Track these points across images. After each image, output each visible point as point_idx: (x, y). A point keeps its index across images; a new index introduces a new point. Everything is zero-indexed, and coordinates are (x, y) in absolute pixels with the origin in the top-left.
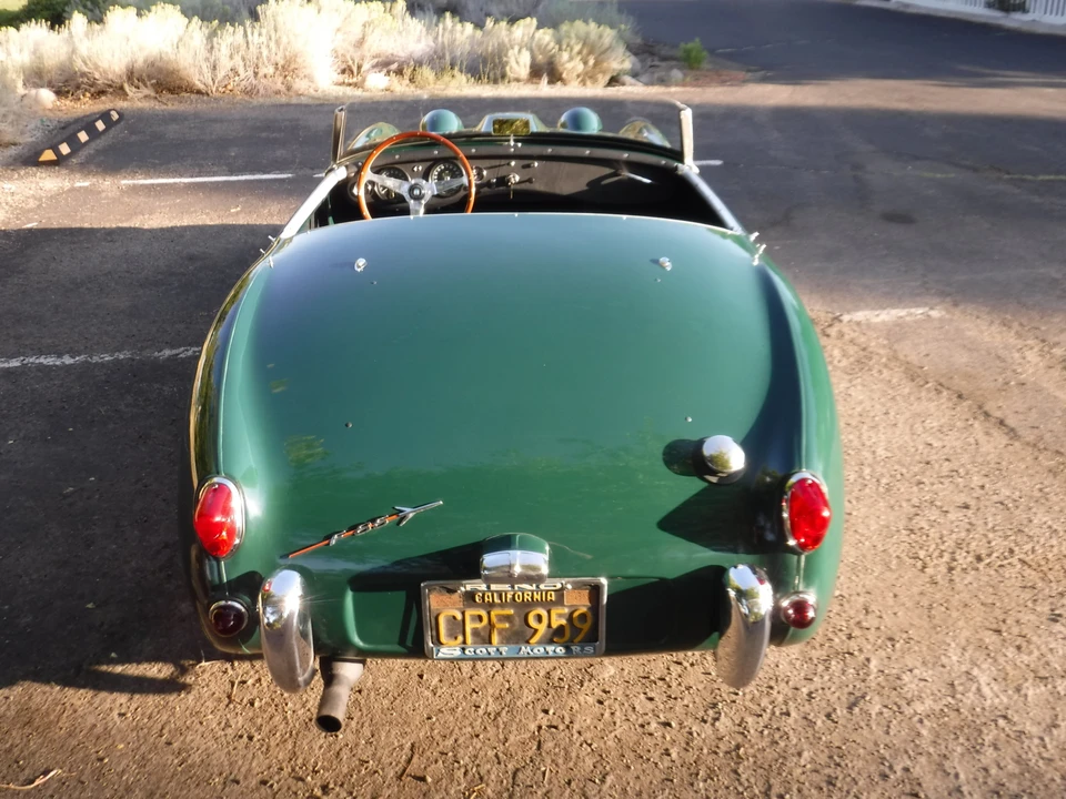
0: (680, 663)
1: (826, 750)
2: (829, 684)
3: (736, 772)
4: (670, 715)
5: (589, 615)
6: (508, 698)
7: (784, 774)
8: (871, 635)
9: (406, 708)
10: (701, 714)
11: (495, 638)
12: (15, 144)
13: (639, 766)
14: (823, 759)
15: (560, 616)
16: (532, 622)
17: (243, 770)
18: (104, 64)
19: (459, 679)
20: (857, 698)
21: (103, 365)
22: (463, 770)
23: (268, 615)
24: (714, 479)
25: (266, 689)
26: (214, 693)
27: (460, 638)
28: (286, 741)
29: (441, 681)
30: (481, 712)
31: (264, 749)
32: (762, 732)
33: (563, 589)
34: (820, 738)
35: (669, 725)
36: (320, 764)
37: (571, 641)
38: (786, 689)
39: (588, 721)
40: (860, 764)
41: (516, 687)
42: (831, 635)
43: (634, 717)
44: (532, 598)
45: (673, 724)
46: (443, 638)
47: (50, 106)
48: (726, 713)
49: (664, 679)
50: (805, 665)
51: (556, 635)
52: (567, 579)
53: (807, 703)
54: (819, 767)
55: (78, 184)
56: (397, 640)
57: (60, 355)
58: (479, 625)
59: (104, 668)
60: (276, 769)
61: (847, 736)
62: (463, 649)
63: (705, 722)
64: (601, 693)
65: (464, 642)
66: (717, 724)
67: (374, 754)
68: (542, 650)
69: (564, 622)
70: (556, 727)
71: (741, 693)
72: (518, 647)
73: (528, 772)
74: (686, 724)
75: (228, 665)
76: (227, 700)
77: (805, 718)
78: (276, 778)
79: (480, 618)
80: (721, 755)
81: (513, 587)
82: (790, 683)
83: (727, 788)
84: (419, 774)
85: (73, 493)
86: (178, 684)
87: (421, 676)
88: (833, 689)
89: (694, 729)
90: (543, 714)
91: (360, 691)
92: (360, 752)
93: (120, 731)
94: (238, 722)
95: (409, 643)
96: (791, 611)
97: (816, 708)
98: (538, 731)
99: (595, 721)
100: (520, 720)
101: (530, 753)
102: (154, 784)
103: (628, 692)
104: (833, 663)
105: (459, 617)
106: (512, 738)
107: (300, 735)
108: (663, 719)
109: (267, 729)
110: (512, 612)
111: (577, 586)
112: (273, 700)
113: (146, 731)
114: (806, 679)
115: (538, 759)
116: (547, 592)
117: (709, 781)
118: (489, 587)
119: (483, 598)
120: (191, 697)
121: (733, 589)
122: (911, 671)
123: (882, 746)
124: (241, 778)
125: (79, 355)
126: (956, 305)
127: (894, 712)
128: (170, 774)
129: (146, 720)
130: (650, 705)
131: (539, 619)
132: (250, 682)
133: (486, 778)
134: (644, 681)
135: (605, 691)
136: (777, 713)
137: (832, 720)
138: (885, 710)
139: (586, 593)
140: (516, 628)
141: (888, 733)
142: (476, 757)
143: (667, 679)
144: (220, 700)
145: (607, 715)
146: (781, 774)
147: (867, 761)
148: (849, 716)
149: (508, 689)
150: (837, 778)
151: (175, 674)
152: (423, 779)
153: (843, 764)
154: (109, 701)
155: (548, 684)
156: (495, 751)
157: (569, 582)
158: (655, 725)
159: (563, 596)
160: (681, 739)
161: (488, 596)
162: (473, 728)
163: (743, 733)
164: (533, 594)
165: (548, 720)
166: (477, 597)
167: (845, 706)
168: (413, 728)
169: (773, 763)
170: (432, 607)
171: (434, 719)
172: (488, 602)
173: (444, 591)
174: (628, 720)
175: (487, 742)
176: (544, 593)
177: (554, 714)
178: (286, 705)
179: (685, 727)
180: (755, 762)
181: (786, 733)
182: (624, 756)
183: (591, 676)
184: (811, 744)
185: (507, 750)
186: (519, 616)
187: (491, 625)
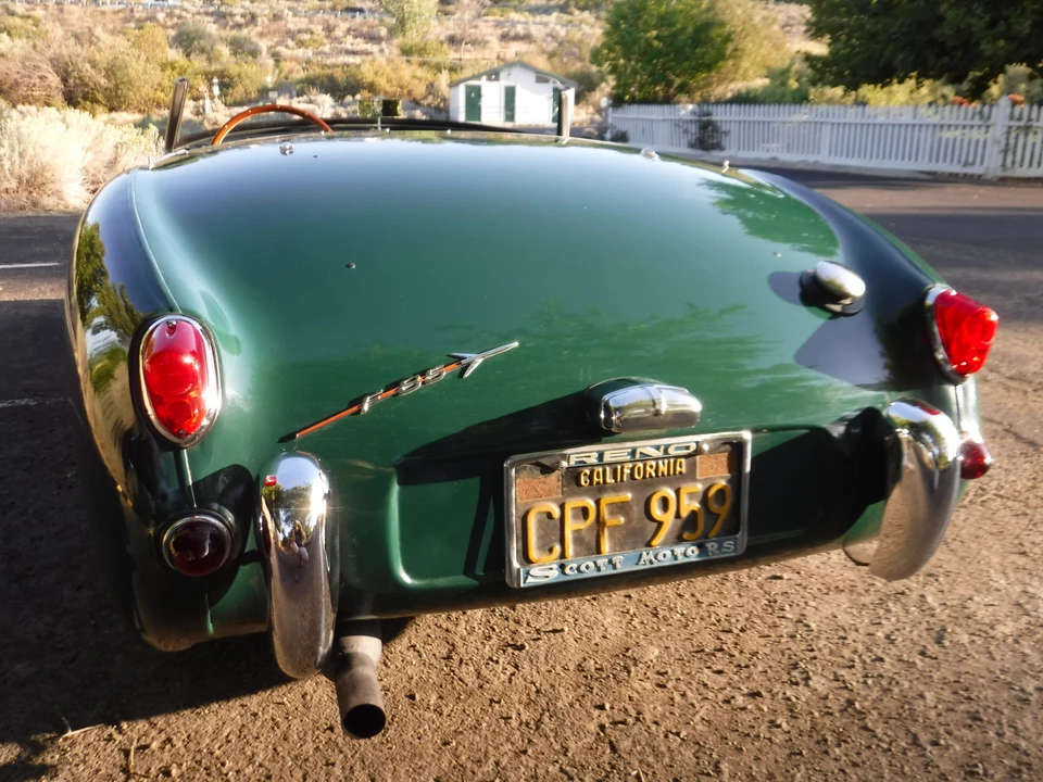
0: (729, 631)
1: (945, 687)
2: (900, 624)
3: (866, 728)
4: (752, 685)
5: (729, 492)
6: (543, 702)
7: (921, 720)
10: (786, 677)
11: (606, 546)
13: (750, 746)
14: (947, 695)
15: (692, 496)
16: (657, 512)
19: (464, 692)
20: (938, 632)
24: (837, 308)
25: (183, 750)
26: (98, 771)
27: (557, 548)
29: (441, 698)
30: (514, 723)
32: (865, 683)
33: (697, 452)
34: (931, 677)
35: (759, 694)
37: (705, 536)
38: (860, 637)
39: (659, 709)
40: (990, 693)
41: (546, 687)
43: (711, 694)
44: (657, 471)
45: (762, 693)
46: (534, 553)
48: (813, 672)
49: (721, 650)
50: (863, 612)
51: (688, 527)
52: (703, 436)
53: (891, 646)
54: (951, 705)
56: (461, 565)
58: (582, 525)
61: (956, 669)
62: (562, 567)
63: (796, 684)
64: (657, 676)
65: (563, 555)
66: (811, 683)
68: (669, 553)
69: (696, 505)
70: (624, 723)
72: (637, 553)
74: (775, 690)
75: (112, 730)
76: (123, 776)
77: (901, 660)
79: (585, 512)
81: (632, 453)
82: (861, 631)
83: (869, 747)
86: (33, 767)
87: (412, 697)
88: (908, 629)
89: (788, 694)
90: (598, 712)
95: (480, 571)
97: (904, 649)
98: (603, 731)
99: (668, 707)
100: (573, 724)
101: (606, 758)
103: (688, 670)
104: (890, 604)
105: (556, 513)
106: (572, 745)
108: (746, 691)
110: (629, 496)
111: (716, 447)
112: (199, 762)
114: (873, 624)
115: (621, 763)
116: (677, 457)
117: (843, 744)
118: (601, 456)
119: (591, 477)
122: (971, 599)
127: (985, 638)
130: (722, 680)
131: (665, 503)
132: (155, 745)
134: (699, 655)
135: (660, 674)
136: (868, 661)
137: (930, 657)
138: (975, 638)
139: (724, 458)
140: (634, 523)
141: (994, 659)
143: (725, 647)
144: (111, 777)
145: (678, 698)
146: (917, 721)
147: (994, 689)
148: (943, 650)
149: (538, 692)
150: (978, 712)
151: (24, 755)
153: (973, 696)
155: (586, 677)
156: (558, 766)
157: (705, 441)
158: (741, 698)
159: (695, 463)
160: (781, 706)
161: (598, 473)
162: (513, 744)
163: (846, 688)
164: (657, 465)
165: (608, 716)
166: (582, 477)
167: (932, 641)
168: (429, 760)
169: (901, 711)
170: (518, 501)
171: (454, 744)
172: (598, 483)
173: (537, 471)
174: (707, 699)
175: (541, 756)
176: (672, 461)
177: (612, 708)
178: (223, 764)
179: (777, 693)
180: (880, 714)
181: (892, 679)
182: (726, 739)
183: (634, 659)
184: (926, 684)
185: (574, 760)
186: (639, 503)
187: (600, 523)
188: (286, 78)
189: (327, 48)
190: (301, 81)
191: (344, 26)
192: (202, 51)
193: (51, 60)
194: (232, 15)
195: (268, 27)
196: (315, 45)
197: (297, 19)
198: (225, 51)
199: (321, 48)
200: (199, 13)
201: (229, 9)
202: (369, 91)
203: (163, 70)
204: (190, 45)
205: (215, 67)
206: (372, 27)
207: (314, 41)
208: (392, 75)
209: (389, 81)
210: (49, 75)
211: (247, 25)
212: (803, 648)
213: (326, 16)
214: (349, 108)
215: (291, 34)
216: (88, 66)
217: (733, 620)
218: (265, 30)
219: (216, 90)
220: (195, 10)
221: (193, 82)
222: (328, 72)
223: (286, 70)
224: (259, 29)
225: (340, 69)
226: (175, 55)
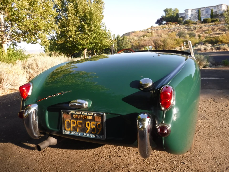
0: (155, 170)
5: (101, 125)
6: (101, 167)
9: (75, 163)
11: (78, 130)
15: (94, 124)
16: (87, 126)
17: (32, 166)
19: (92, 160)
24: (142, 89)
25: (50, 153)
28: (45, 163)
30: (92, 168)
31: (39, 164)
33: (94, 115)
36: (48, 169)
37: (96, 133)
41: (105, 165)
44: (87, 117)
46: (66, 128)
51: (92, 131)
52: (95, 112)
58: (74, 125)
60: (38, 168)
62: (70, 132)
65: (71, 130)
68: (89, 135)
69: (94, 127)
72: (83, 133)
78: (37, 170)
79: (75, 122)
81: (81, 113)
87: (84, 158)
92: (58, 169)
93: (17, 154)
94: (39, 158)
102: (13, 164)
105: (70, 122)
109: (43, 160)
110: (82, 122)
113: (21, 155)
118: (76, 113)
124: (30, 168)
128: (18, 164)
129: (23, 153)
131: (88, 124)
132: (48, 151)
139: (100, 118)
140: (83, 127)
149: (103, 165)
154: (20, 149)
155: (114, 166)
159: (94, 118)
161: (76, 116)
166: (74, 116)
168: (74, 168)
170: (64, 118)
171: (80, 167)
172: (76, 118)
173: (66, 113)
176: (89, 116)
178: (51, 157)
183: (127, 167)
186: (84, 123)
187: (77, 126)
188: (201, 41)
189: (212, 33)
190: (204, 41)
191: (217, 28)
192: (183, 36)
193: (153, 40)
194: (191, 28)
195: (198, 30)
196: (209, 33)
197: (205, 28)
198: (188, 36)
199: (211, 34)
200: (184, 29)
201: (190, 27)
202: (221, 43)
203: (174, 41)
204: (180, 36)
205: (185, 39)
206: (224, 28)
207: (209, 32)
208: (227, 38)
209: (226, 40)
210: (152, 43)
211: (194, 30)
213: (213, 26)
214: (215, 47)
215: (204, 31)
216: (159, 41)
217: (160, 168)
218: (198, 31)
219: (185, 44)
220: (183, 28)
221: (180, 43)
222: (211, 39)
223: (201, 39)
224: (197, 31)
225: (214, 38)
226: (177, 37)
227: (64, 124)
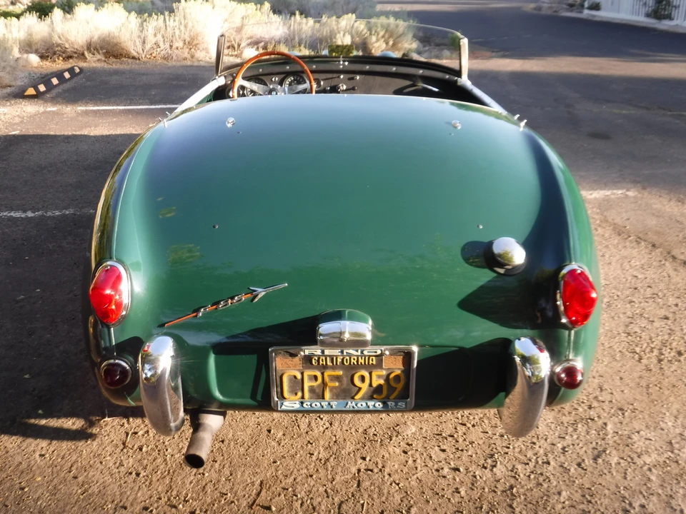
0: (465, 425)
1: (579, 491)
2: (577, 441)
3: (511, 506)
4: (458, 463)
5: (403, 377)
6: (335, 448)
7: (549, 509)
8: (606, 406)
9: (257, 454)
10: (482, 462)
11: (327, 395)
12: (10, 86)
13: (436, 501)
14: (577, 497)
15: (379, 377)
16: (357, 381)
17: (131, 498)
18: (72, 38)
19: (297, 434)
20: (599, 452)
21: (54, 217)
22: (300, 502)
23: (146, 371)
24: (502, 271)
25: (152, 438)
26: (113, 441)
27: (300, 394)
28: (164, 477)
29: (284, 435)
30: (314, 458)
31: (147, 483)
32: (529, 476)
33: (382, 355)
34: (574, 482)
35: (458, 470)
36: (189, 495)
37: (388, 397)
38: (546, 445)
39: (396, 466)
40: (606, 501)
41: (341, 440)
42: (576, 406)
43: (431, 463)
44: (357, 362)
45: (461, 469)
46: (286, 394)
47: (35, 65)
48: (501, 462)
49: (453, 436)
50: (559, 428)
51: (376, 392)
52: (385, 347)
53: (562, 455)
54: (575, 503)
55: (49, 109)
56: (249, 395)
57: (25, 211)
58: (314, 384)
59: (32, 421)
60: (156, 499)
61: (595, 480)
62: (302, 403)
63: (486, 468)
64: (406, 446)
65: (303, 397)
66: (495, 469)
67: (232, 489)
68: (364, 404)
70: (371, 471)
71: (511, 447)
72: (345, 401)
73: (351, 504)
74: (470, 469)
75: (125, 421)
76: (122, 447)
78: (156, 505)
79: (316, 378)
80: (499, 493)
81: (342, 352)
82: (548, 440)
84: (266, 504)
85: (23, 299)
86: (86, 433)
87: (269, 431)
88: (581, 445)
89: (477, 473)
90: (361, 461)
91: (223, 441)
92: (221, 486)
93: (39, 468)
94: (130, 463)
95: (259, 398)
96: (563, 375)
97: (569, 459)
98: (358, 473)
99: (402, 466)
100: (344, 465)
101: (352, 490)
102: (61, 508)
103: (426, 445)
104: (579, 426)
105: (299, 376)
106: (338, 478)
107: (176, 473)
108: (453, 466)
109: (151, 468)
110: (341, 373)
111: (394, 353)
112: (157, 447)
113: (59, 467)
114: (560, 437)
115: (358, 494)
116: (370, 356)
118: (323, 352)
119: (318, 361)
120: (95, 443)
121: (518, 356)
122: (638, 432)
123: (622, 488)
124: (128, 505)
125: (38, 211)
126: (644, 188)
127: (629, 463)
128: (74, 501)
129: (59, 460)
130: (443, 455)
131: (363, 378)
132: (140, 433)
133: (318, 508)
134: (437, 437)
135: (408, 444)
136: (540, 462)
137: (582, 468)
138: (622, 461)
139: (400, 358)
140: (344, 386)
141: (625, 478)
142: (310, 492)
143: (455, 436)
144: (117, 446)
145: (410, 462)
146: (546, 509)
147: (611, 499)
148: (594, 465)
149: (335, 442)
151: (85, 426)
152: (269, 508)
153: (593, 501)
154: (33, 445)
155: (365, 438)
156: (325, 488)
157: (387, 349)
158: (448, 470)
159: (382, 360)
160: (468, 480)
161: (322, 360)
162: (308, 470)
163: (515, 477)
164: (358, 359)
165: (365, 465)
166: (313, 360)
167: (591, 457)
168: (262, 469)
169: (539, 500)
170: (278, 368)
171: (278, 463)
172: (323, 364)
173: (287, 355)
174: (427, 466)
175: (319, 480)
176: (367, 358)
177: (370, 460)
178: (167, 450)
179: (470, 472)
180: (525, 499)
181: (548, 477)
182: (424, 493)
183: (398, 433)
184: (568, 485)
185: (334, 487)
186: (347, 377)
187: (324, 384)
212: (504, 445)
217: (471, 418)
227: (279, 383)
